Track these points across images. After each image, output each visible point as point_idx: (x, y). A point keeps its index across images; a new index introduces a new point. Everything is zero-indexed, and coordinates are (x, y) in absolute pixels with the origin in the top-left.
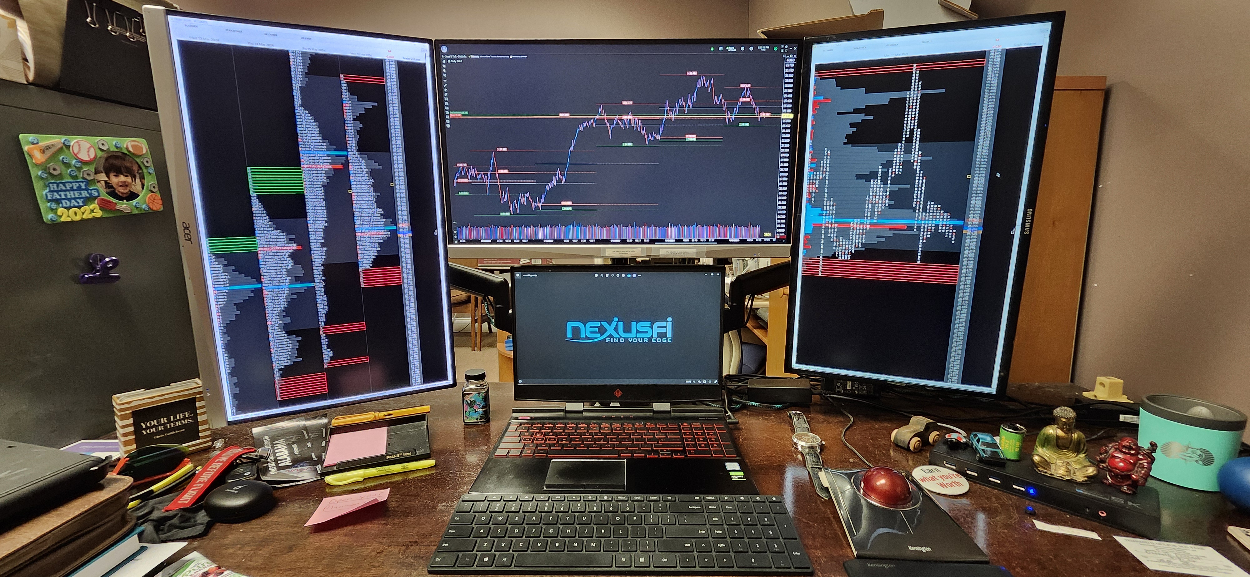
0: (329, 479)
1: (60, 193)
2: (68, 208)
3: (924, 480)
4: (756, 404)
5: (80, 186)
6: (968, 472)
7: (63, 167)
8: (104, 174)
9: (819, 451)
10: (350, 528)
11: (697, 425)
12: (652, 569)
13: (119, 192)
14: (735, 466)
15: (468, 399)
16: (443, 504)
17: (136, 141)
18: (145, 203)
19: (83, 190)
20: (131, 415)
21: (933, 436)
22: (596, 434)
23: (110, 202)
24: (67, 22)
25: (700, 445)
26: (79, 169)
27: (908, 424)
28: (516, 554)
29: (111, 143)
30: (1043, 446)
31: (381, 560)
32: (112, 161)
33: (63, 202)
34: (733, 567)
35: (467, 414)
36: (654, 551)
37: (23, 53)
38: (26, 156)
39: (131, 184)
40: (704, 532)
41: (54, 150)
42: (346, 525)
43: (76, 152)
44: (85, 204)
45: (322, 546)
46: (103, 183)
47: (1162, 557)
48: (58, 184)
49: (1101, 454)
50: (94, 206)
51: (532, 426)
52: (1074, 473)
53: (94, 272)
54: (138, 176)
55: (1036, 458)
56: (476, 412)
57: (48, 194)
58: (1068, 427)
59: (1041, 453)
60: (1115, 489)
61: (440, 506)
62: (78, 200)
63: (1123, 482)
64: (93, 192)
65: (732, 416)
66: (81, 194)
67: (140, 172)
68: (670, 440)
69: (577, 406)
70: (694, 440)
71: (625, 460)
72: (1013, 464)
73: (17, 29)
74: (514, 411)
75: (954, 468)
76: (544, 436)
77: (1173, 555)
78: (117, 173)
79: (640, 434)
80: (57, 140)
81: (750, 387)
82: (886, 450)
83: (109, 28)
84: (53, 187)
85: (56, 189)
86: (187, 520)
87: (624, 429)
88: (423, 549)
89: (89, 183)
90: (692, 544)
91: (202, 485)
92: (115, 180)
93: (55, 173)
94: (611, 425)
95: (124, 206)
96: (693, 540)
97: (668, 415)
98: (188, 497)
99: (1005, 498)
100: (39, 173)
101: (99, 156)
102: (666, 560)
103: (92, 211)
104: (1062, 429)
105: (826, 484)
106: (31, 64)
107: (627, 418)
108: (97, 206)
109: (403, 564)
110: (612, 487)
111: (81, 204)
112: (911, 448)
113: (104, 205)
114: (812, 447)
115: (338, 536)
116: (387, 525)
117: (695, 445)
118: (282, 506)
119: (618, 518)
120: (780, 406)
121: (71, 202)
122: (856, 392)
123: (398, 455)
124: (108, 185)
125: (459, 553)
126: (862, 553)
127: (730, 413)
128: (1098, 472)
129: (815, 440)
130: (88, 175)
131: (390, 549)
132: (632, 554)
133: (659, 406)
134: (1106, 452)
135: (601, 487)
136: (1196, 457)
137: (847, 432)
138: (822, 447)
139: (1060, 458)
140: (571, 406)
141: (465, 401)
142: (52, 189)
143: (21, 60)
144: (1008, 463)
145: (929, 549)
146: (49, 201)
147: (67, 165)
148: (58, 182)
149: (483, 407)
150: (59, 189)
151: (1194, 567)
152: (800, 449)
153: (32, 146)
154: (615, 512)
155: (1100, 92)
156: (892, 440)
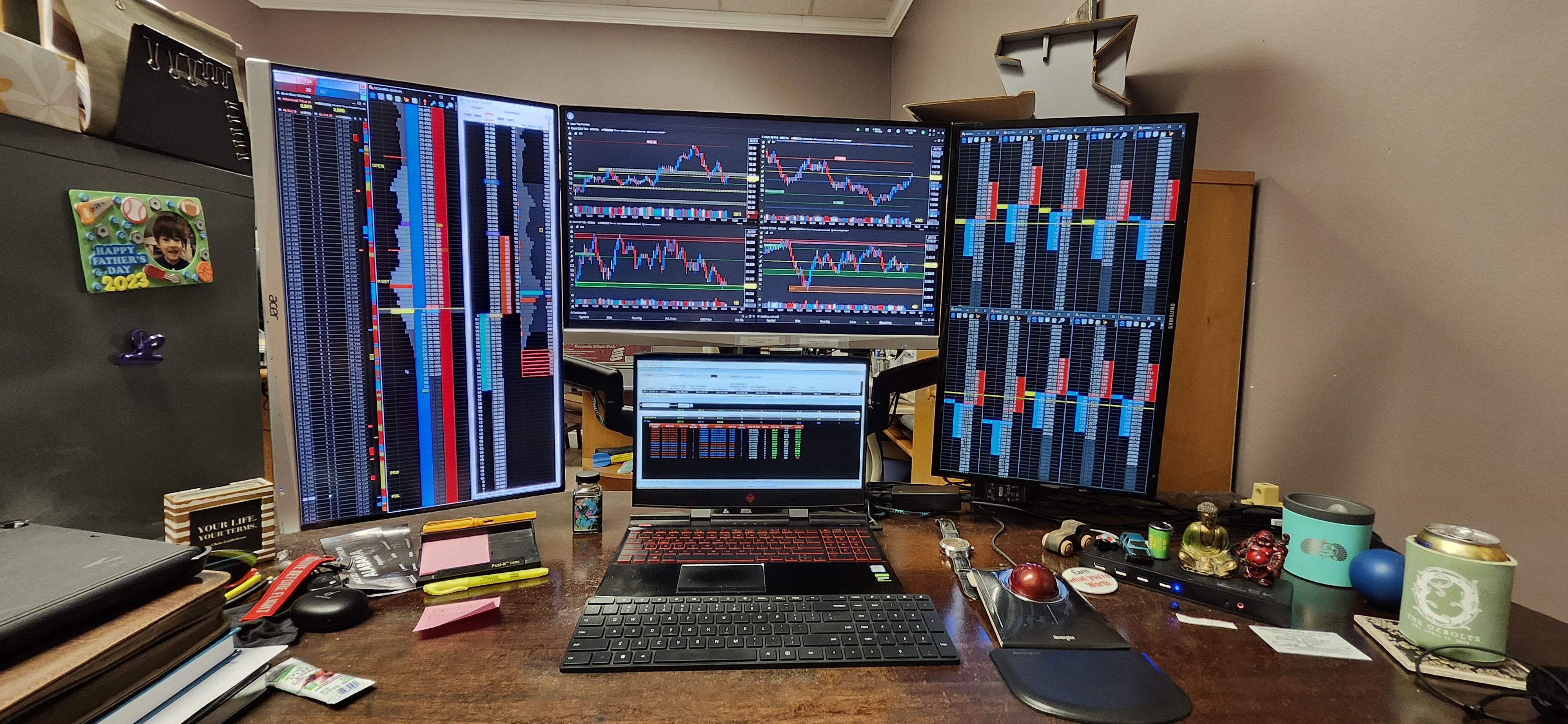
0: (429, 588)
1: (106, 258)
2: (114, 276)
3: (1073, 580)
4: (901, 511)
5: (128, 251)
6: (1117, 572)
7: (112, 229)
8: (153, 238)
9: (967, 556)
10: (463, 634)
11: (839, 531)
12: (798, 661)
13: (168, 259)
14: (881, 568)
15: (580, 504)
16: (564, 611)
17: (189, 200)
18: (195, 273)
19: (131, 255)
20: (187, 517)
21: (1085, 539)
22: (728, 540)
23: (159, 270)
24: (128, 65)
25: (842, 550)
26: (128, 231)
27: (1059, 528)
28: (654, 652)
29: (164, 201)
30: (1189, 544)
31: (506, 662)
32: (163, 223)
33: (109, 268)
34: (880, 658)
35: (577, 522)
36: (800, 646)
37: (80, 99)
38: (75, 216)
39: (180, 250)
40: (850, 627)
41: (103, 208)
42: (459, 632)
43: (126, 211)
44: (132, 271)
45: (435, 652)
46: (152, 248)
47: (1290, 642)
48: (105, 248)
49: (1241, 549)
50: (141, 274)
51: (655, 532)
52: (1217, 568)
53: (135, 352)
54: (189, 241)
55: (1182, 555)
56: (588, 519)
57: (94, 259)
58: (1211, 523)
59: (1188, 550)
60: (1254, 581)
61: (561, 613)
62: (124, 267)
63: (1260, 575)
64: (141, 258)
65: (875, 523)
66: (128, 260)
67: (191, 236)
68: (810, 545)
69: (706, 513)
70: (835, 545)
71: (763, 565)
72: (1160, 563)
73: (75, 73)
74: (633, 518)
75: (1104, 569)
76: (670, 542)
77: (1300, 640)
78: (167, 237)
79: (775, 540)
80: (106, 197)
81: (895, 493)
82: (1036, 555)
83: (170, 72)
84: (100, 251)
85: (103, 254)
86: (272, 629)
87: (758, 535)
88: (550, 651)
89: (138, 247)
90: (838, 639)
91: (282, 593)
92: (164, 245)
93: (103, 235)
94: (743, 531)
95: (172, 275)
96: (839, 635)
97: (805, 523)
98: (267, 606)
99: (1151, 595)
100: (87, 235)
101: (150, 217)
102: (812, 653)
103: (139, 280)
104: (1205, 525)
105: (974, 584)
106: (88, 111)
107: (761, 525)
108: (144, 274)
109: (532, 665)
110: (751, 589)
111: (128, 272)
112: (1062, 551)
113: (152, 274)
114: (960, 552)
115: (451, 643)
116: (504, 631)
117: (837, 550)
118: (378, 615)
119: (760, 617)
120: (927, 513)
121: (116, 269)
122: (1009, 500)
123: (504, 564)
124: (157, 251)
125: (593, 652)
126: (1007, 643)
127: (873, 520)
128: (1238, 567)
129: (964, 545)
130: (138, 238)
131: (513, 652)
132: (777, 649)
133: (794, 513)
134: (1246, 546)
135: (738, 589)
136: (1331, 553)
137: (998, 539)
138: (970, 551)
139: (1204, 555)
140: (696, 513)
141: (576, 507)
142: (98, 254)
143: (77, 106)
144: (1155, 562)
145: (1073, 638)
146: (94, 267)
147: (116, 226)
148: (105, 245)
149: (596, 514)
150: (106, 254)
151: (1317, 650)
152: (948, 554)
153: (82, 203)
154: (756, 612)
155: (1249, 187)
156: (1044, 545)
